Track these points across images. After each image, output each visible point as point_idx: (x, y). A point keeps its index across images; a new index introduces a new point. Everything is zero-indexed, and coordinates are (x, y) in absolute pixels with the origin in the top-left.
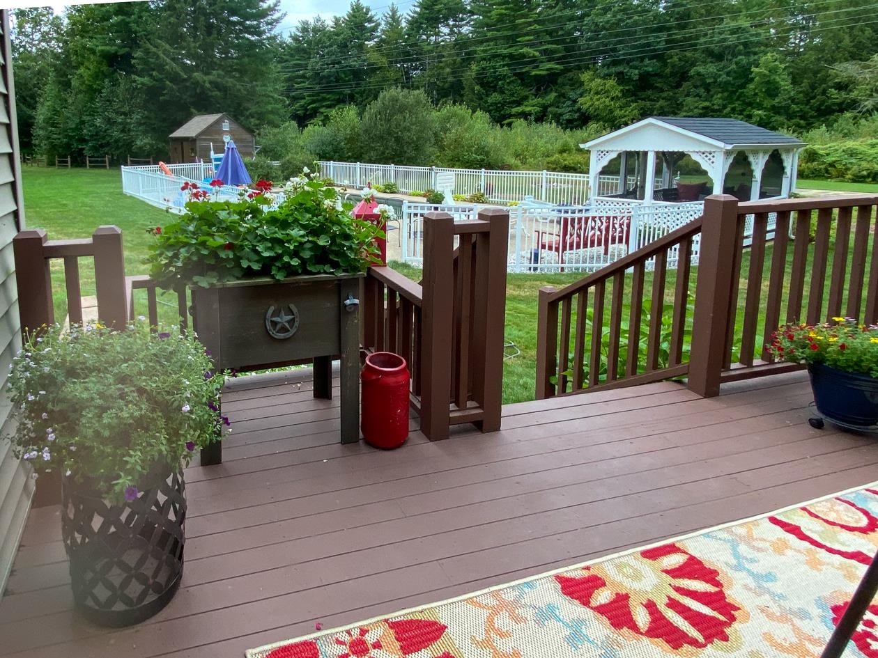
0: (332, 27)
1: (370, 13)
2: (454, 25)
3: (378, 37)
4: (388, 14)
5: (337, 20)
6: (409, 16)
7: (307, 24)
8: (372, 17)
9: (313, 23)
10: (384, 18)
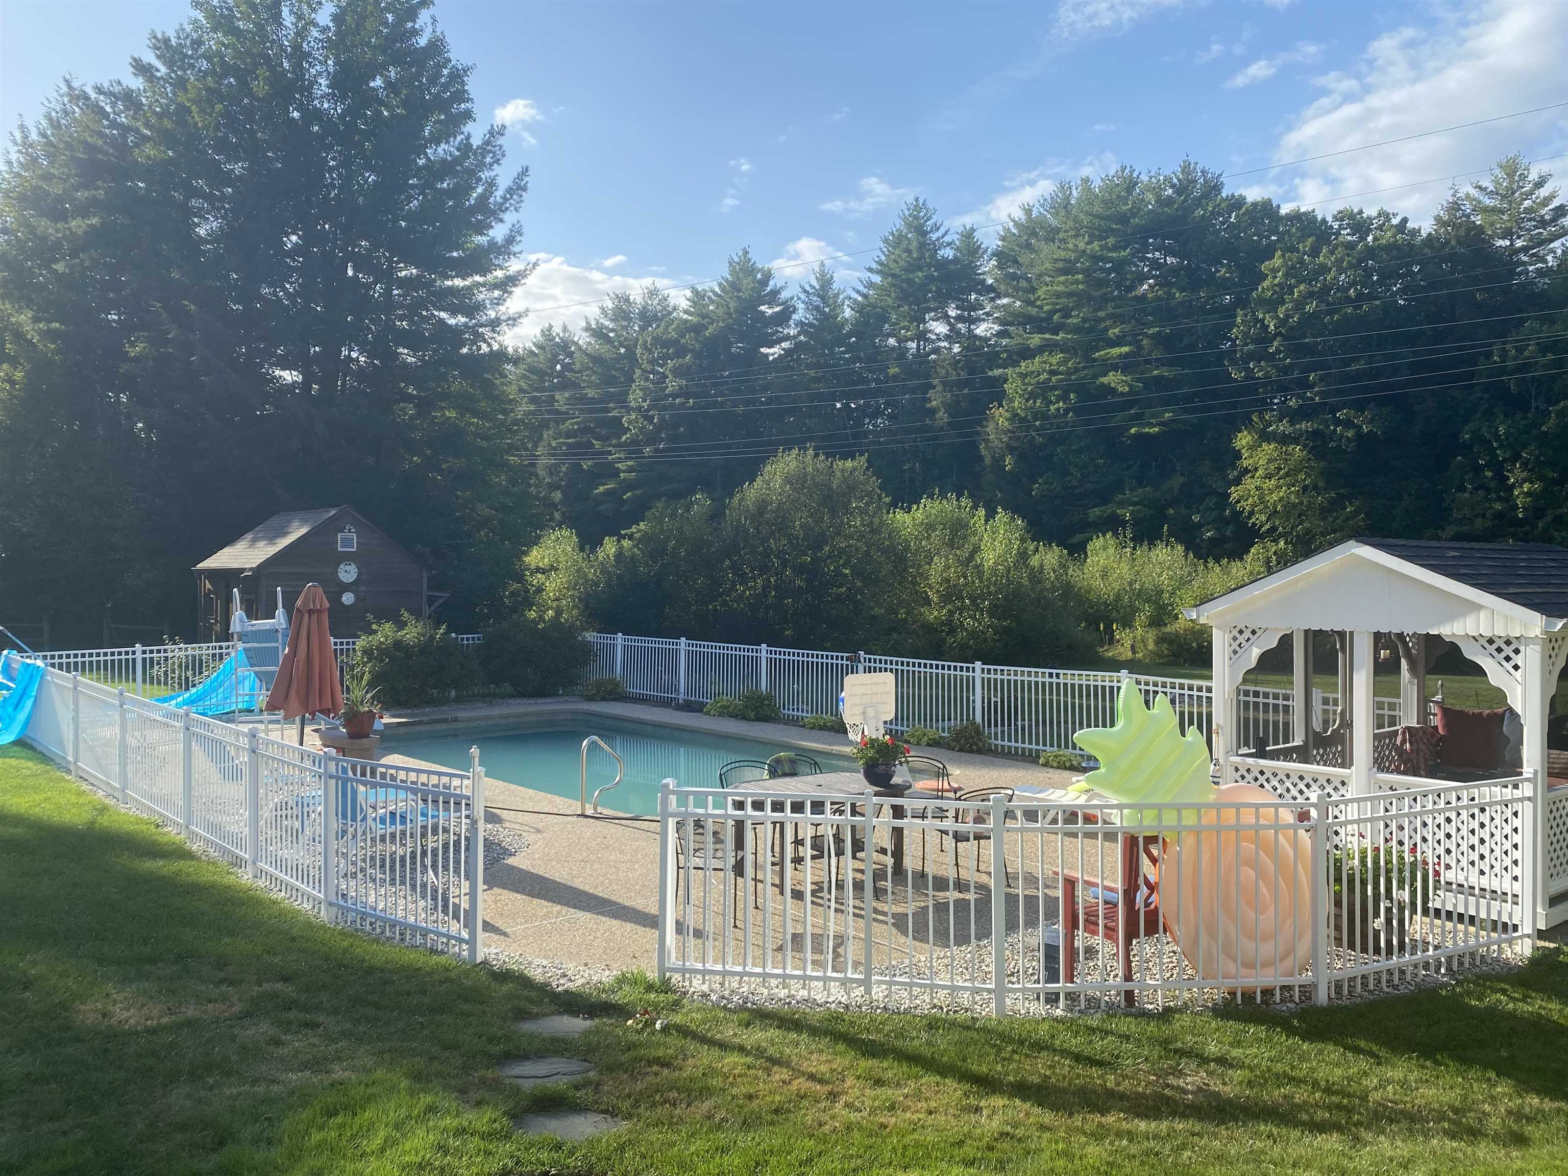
0: (686, 312)
1: (771, 283)
2: (959, 318)
3: (787, 338)
4: (813, 287)
5: (698, 296)
6: (858, 292)
7: (627, 300)
8: (775, 293)
9: (639, 300)
10: (803, 296)
